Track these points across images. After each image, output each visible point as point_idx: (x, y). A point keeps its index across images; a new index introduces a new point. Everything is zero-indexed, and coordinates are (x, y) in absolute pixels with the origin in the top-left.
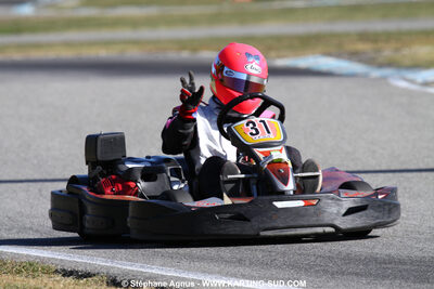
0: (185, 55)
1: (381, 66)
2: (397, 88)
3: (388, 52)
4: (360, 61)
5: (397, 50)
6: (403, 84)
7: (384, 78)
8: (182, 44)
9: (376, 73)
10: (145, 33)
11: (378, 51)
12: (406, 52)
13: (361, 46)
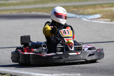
0: (28, 13)
1: (79, 15)
2: (84, 21)
3: (81, 11)
4: (74, 14)
5: (83, 10)
6: (85, 20)
7: (80, 18)
8: (27, 10)
9: (78, 17)
10: (17, 7)
11: (78, 10)
12: (86, 11)
13: (74, 10)
